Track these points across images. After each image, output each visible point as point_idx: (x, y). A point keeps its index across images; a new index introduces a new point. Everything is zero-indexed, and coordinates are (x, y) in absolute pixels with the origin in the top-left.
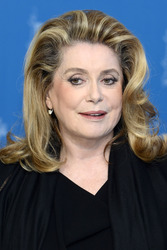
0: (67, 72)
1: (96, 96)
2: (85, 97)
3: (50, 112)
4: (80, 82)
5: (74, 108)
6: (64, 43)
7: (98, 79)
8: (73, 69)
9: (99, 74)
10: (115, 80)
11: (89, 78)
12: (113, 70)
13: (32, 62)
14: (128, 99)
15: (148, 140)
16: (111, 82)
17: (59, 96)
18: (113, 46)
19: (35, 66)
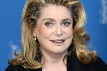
0: (44, 20)
1: (59, 33)
2: (53, 33)
3: (35, 39)
4: (51, 25)
5: (48, 38)
6: (43, 5)
7: (60, 24)
8: (47, 19)
9: (61, 21)
10: (69, 23)
11: (56, 23)
12: (68, 19)
13: (26, 14)
14: (76, 33)
15: (86, 53)
16: (67, 24)
17: (40, 32)
18: (68, 7)
19: (27, 16)
